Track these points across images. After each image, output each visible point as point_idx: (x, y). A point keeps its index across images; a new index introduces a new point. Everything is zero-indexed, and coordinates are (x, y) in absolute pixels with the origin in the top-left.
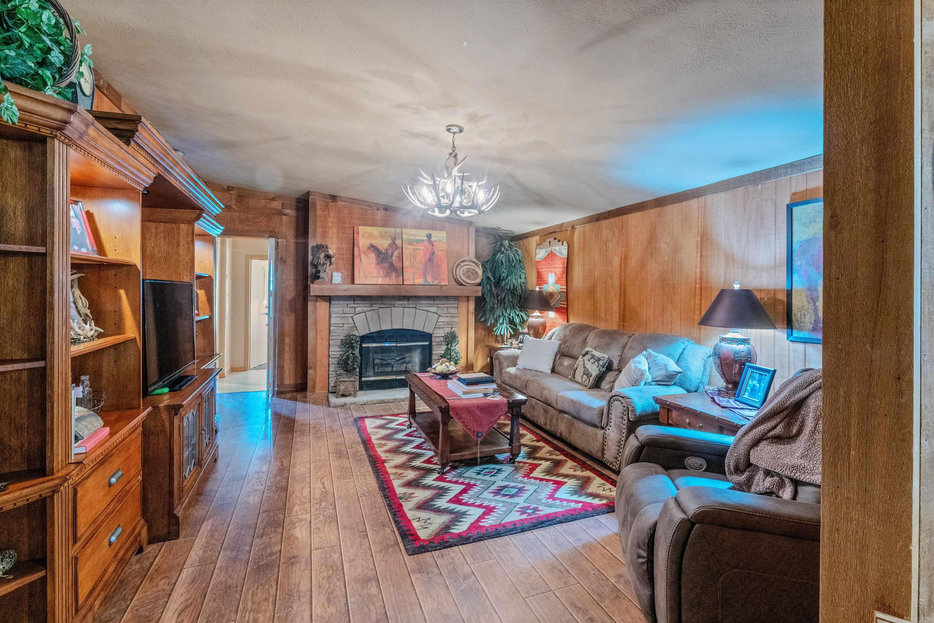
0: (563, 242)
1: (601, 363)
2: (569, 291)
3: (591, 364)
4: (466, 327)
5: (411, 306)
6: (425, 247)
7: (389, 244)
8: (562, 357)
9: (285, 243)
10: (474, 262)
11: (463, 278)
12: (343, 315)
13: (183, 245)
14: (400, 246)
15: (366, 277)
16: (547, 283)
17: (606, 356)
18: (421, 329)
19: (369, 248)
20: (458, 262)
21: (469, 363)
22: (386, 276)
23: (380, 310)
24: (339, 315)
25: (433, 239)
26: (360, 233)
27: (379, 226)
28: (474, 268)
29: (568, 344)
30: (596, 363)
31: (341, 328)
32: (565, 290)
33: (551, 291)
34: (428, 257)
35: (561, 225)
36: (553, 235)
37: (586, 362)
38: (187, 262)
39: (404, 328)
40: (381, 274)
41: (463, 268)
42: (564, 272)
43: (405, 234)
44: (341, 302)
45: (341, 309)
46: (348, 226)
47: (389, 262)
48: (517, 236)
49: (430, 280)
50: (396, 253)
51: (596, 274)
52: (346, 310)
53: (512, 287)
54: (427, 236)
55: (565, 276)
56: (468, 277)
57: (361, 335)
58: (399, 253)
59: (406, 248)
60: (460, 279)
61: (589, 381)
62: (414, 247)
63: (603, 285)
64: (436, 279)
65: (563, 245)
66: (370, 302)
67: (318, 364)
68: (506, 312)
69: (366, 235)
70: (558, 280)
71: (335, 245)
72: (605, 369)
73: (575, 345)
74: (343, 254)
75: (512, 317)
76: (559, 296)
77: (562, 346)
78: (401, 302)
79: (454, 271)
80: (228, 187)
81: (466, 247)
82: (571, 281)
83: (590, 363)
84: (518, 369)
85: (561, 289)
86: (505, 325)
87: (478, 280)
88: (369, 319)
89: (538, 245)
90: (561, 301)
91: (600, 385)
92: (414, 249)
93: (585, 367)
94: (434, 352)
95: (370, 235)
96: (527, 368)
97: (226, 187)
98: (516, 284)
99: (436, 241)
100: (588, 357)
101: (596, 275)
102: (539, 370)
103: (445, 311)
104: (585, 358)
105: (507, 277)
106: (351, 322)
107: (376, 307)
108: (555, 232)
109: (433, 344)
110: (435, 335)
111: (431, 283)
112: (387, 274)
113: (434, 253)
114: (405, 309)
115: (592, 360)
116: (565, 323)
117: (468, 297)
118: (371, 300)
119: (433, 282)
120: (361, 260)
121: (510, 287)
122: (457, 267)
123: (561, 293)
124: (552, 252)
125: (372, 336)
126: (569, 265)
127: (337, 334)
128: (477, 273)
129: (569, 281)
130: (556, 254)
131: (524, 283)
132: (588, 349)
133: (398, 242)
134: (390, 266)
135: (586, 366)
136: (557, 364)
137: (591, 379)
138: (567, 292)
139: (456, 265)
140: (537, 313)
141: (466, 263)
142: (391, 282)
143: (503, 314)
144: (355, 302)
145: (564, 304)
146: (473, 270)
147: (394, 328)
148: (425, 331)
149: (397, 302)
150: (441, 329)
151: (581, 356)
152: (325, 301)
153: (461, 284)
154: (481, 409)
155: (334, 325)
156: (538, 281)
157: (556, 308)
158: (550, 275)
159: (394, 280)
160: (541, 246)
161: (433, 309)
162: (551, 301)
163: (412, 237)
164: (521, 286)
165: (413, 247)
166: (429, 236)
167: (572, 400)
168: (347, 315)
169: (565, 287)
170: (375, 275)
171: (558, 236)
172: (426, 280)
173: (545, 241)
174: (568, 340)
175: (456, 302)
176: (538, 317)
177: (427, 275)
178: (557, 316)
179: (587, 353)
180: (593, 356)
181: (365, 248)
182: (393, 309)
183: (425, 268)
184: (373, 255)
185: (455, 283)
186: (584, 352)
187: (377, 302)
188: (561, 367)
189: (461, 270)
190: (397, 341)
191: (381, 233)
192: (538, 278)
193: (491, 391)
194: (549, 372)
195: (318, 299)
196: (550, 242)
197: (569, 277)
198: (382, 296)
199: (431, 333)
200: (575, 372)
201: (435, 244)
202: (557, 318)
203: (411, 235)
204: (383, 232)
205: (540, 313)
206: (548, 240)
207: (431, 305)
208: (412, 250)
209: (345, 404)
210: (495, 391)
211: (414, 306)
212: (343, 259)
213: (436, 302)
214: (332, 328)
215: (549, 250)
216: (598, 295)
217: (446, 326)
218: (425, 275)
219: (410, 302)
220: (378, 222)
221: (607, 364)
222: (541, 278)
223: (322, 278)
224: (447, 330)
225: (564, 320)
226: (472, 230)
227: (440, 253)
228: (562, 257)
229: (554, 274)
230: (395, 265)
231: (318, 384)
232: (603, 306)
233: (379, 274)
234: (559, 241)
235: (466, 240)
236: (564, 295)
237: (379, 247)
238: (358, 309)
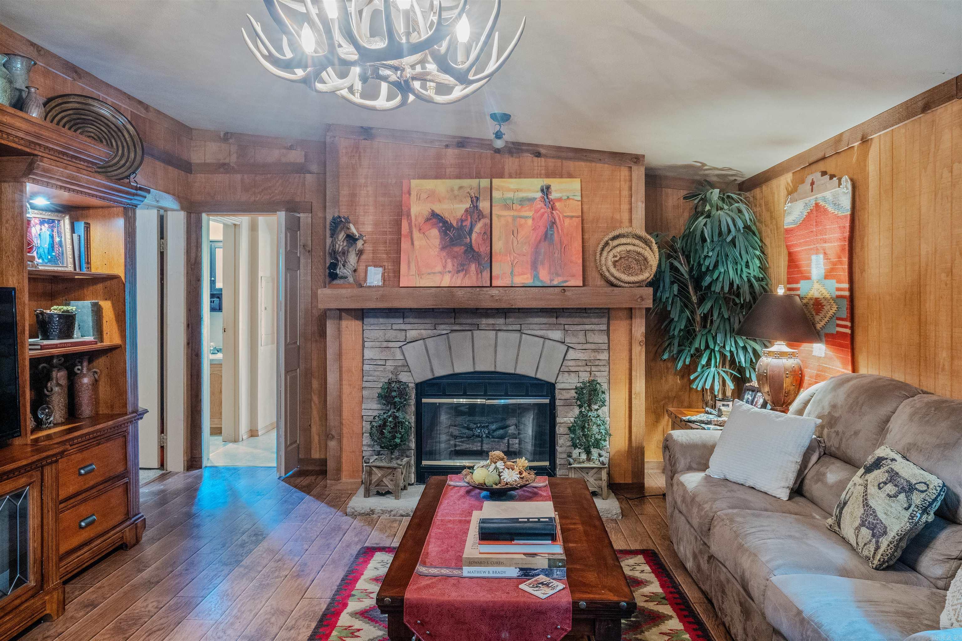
0: (840, 180)
1: (917, 498)
2: (857, 294)
3: (887, 500)
4: (627, 372)
5: (510, 328)
6: (537, 211)
7: (466, 210)
8: (826, 459)
9: (310, 220)
10: (639, 238)
11: (613, 270)
12: (385, 344)
13: (7, 222)
14: (487, 212)
15: (420, 274)
16: (808, 278)
17: (935, 482)
18: (531, 373)
19: (428, 220)
20: (606, 239)
21: (634, 444)
22: (458, 272)
23: (452, 335)
24: (378, 344)
25: (554, 195)
26: (413, 193)
27: (450, 178)
28: (639, 250)
29: (840, 428)
30: (902, 496)
31: (381, 368)
32: (847, 293)
33: (817, 295)
34: (542, 231)
35: (838, 139)
36: (822, 166)
37: (872, 490)
38: (13, 251)
39: (499, 369)
40: (450, 266)
41: (614, 251)
42: (843, 249)
43: (497, 189)
44: (381, 320)
45: (381, 333)
46: (394, 181)
47: (466, 245)
48: (751, 179)
49: (545, 276)
50: (478, 228)
51: (925, 249)
52: (391, 334)
53: (726, 289)
54: (542, 190)
55: (845, 260)
56: (628, 270)
57: (418, 381)
58: (485, 225)
59: (499, 216)
60: (607, 274)
61: (877, 548)
62: (515, 213)
63: (943, 276)
64: (558, 275)
65: (840, 184)
66: (434, 321)
67: (345, 430)
68: (715, 343)
69: (424, 196)
70: (832, 270)
71: (371, 217)
72: (931, 518)
73: (856, 433)
74: (385, 233)
75: (731, 352)
76: (835, 308)
77: (826, 430)
78: (491, 321)
79: (598, 257)
80: (226, 134)
81: (625, 207)
82: (863, 271)
83: (882, 495)
84: (708, 477)
85: (838, 289)
86: (713, 369)
87: (647, 275)
88: (431, 352)
89: (790, 193)
90: (838, 319)
91: (916, 561)
92: (514, 218)
93: (866, 504)
94: (558, 420)
95: (432, 196)
96: (729, 477)
97: (222, 135)
98: (737, 281)
99: (560, 200)
100: (879, 475)
101: (923, 253)
102: (758, 487)
103: (581, 339)
104: (871, 477)
105: (716, 266)
106: (399, 356)
107: (443, 329)
108: (824, 158)
109: (558, 403)
110: (558, 386)
111: (548, 283)
112: (462, 269)
113: (554, 223)
114: (500, 334)
115: (890, 488)
116: (848, 371)
117: (631, 309)
118: (435, 317)
119: (551, 280)
120: (413, 244)
121: (722, 288)
122: (603, 249)
123: (839, 300)
124: (817, 205)
125: (437, 384)
126: (857, 233)
127: (375, 378)
128: (646, 259)
129: (857, 270)
130: (826, 210)
131: (758, 279)
132: (881, 452)
133: (484, 205)
134: (465, 252)
135: (872, 503)
136: (810, 474)
137: (884, 542)
138: (852, 299)
139: (600, 246)
140: (780, 346)
141: (623, 240)
142: (467, 283)
143: (707, 347)
144: (406, 320)
145: (845, 327)
146: (639, 253)
147: (478, 369)
148: (539, 376)
149: (484, 321)
150: (573, 375)
151: (862, 471)
152: (356, 318)
153: (612, 285)
154: (492, 617)
155: (369, 362)
156: (789, 273)
157: (827, 335)
158: (814, 257)
159: (474, 278)
160: (795, 195)
161: (557, 335)
162: (817, 318)
163: (510, 195)
164: (751, 286)
165: (512, 213)
166: (546, 190)
167: (799, 613)
168: (391, 344)
169: (846, 286)
170: (439, 268)
171: (830, 166)
172: (536, 277)
173: (803, 182)
174: (840, 417)
175: (605, 320)
176: (781, 354)
177: (540, 268)
178: (830, 353)
179: (878, 464)
180: (893, 476)
181: (421, 220)
182: (476, 333)
183: (536, 253)
184: (435, 233)
185: (603, 283)
186: (870, 460)
187: (446, 321)
188: (819, 485)
189: (611, 254)
190: (485, 395)
191: (452, 190)
192: (789, 267)
193: (542, 563)
194: (784, 495)
195: (343, 314)
196: (812, 184)
197: (856, 261)
198: (454, 309)
199: (553, 382)
200: (841, 513)
201: (557, 205)
202: (831, 358)
203: (510, 190)
204: (456, 188)
205: (789, 346)
206: (809, 180)
207: (551, 326)
208: (510, 220)
209: (372, 512)
210: (553, 563)
211: (518, 328)
212: (386, 243)
213: (562, 320)
214: (366, 367)
215: (811, 200)
216: (929, 305)
217: (582, 369)
218: (534, 266)
219: (509, 320)
220: (448, 170)
221: (937, 505)
222: (797, 266)
223: (342, 278)
224: (585, 377)
225: (844, 365)
226: (639, 174)
227: (567, 221)
228: (840, 214)
229: (821, 256)
230: (476, 249)
231: (346, 467)
232: (944, 335)
233: (445, 267)
234: (832, 177)
235: (625, 193)
236: (845, 304)
237: (447, 216)
238: (412, 334)
